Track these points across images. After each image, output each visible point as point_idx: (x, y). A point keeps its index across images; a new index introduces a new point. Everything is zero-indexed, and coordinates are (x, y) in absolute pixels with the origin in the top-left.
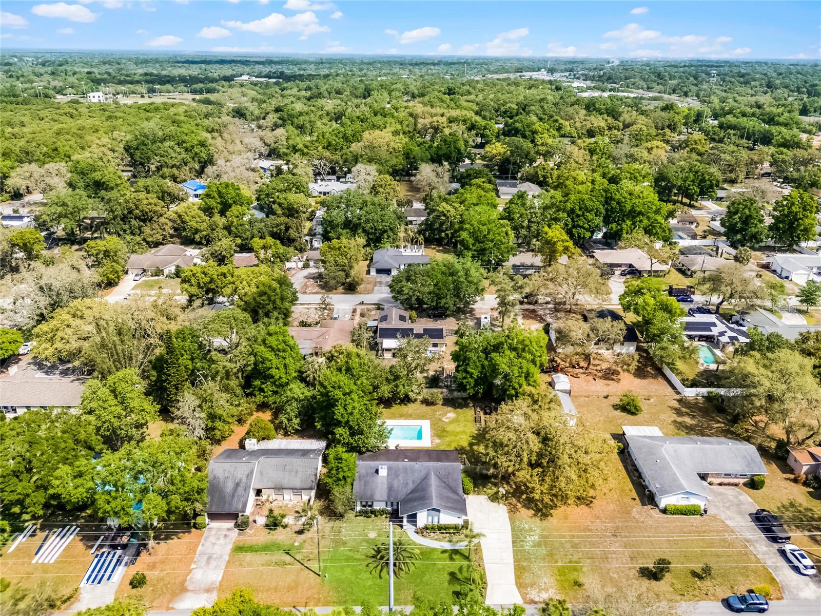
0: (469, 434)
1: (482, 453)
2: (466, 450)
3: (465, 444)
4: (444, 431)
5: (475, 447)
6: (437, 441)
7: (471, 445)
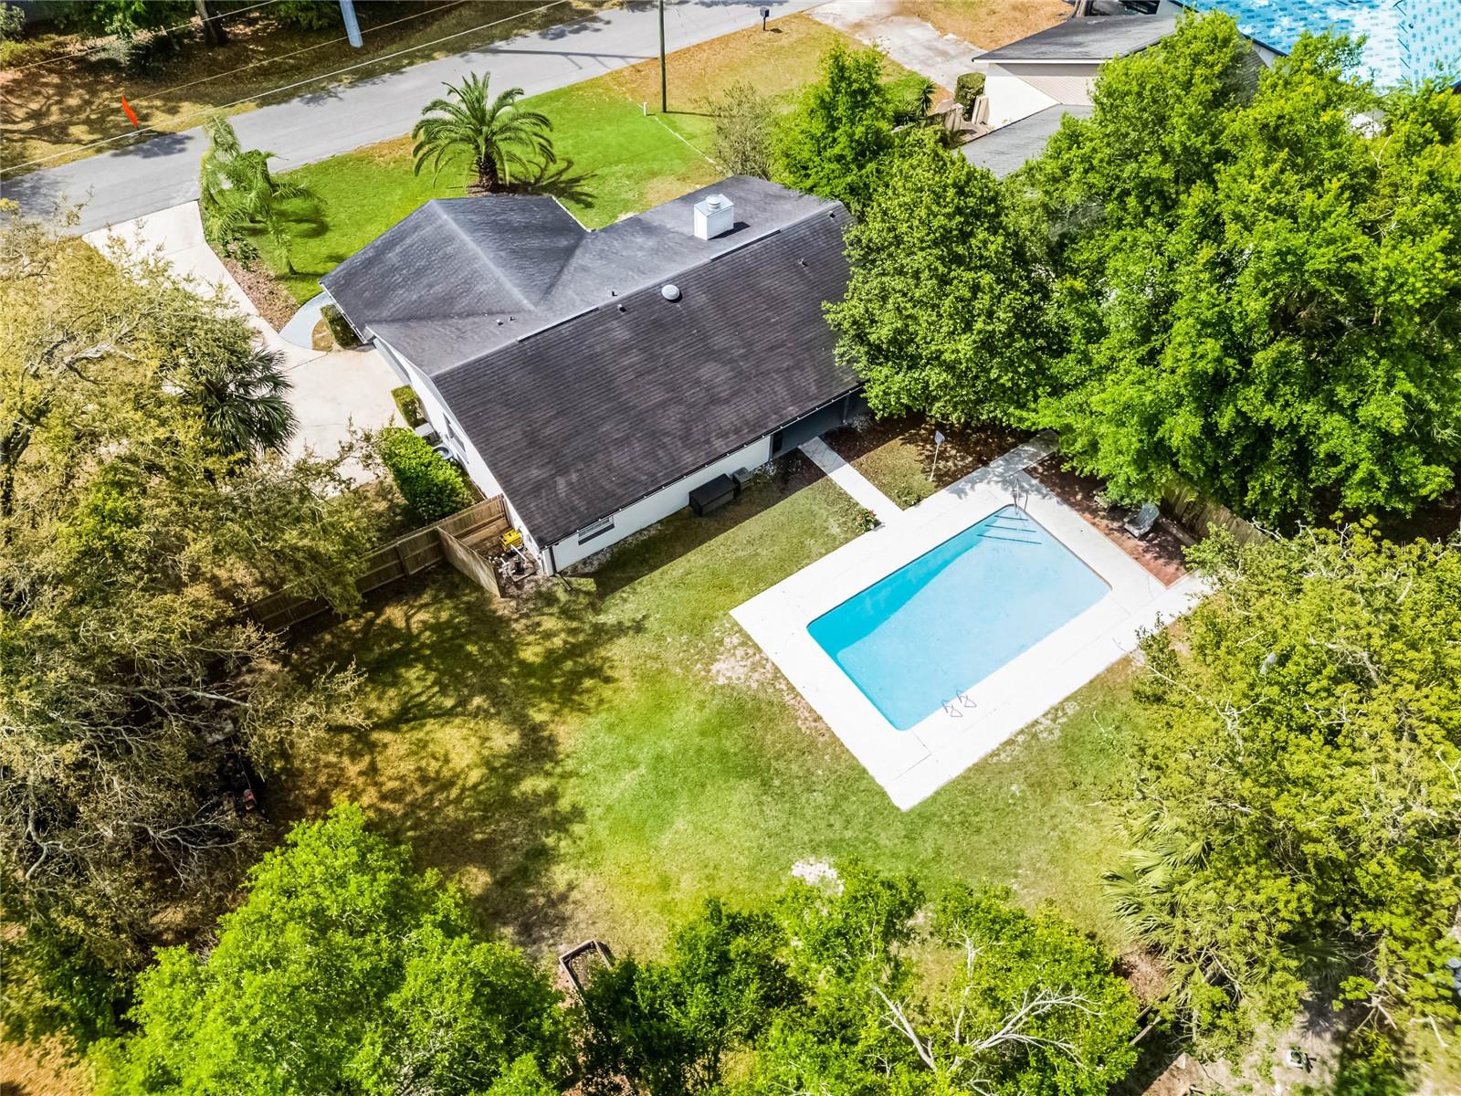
0: (595, 827)
1: (446, 715)
2: (545, 692)
3: (571, 733)
4: (753, 767)
5: (504, 739)
6: (728, 670)
7: (537, 749)
